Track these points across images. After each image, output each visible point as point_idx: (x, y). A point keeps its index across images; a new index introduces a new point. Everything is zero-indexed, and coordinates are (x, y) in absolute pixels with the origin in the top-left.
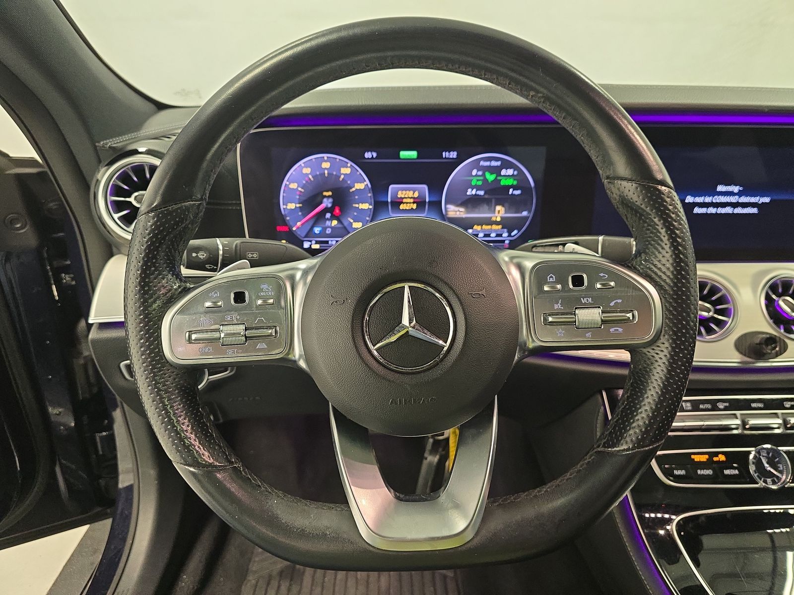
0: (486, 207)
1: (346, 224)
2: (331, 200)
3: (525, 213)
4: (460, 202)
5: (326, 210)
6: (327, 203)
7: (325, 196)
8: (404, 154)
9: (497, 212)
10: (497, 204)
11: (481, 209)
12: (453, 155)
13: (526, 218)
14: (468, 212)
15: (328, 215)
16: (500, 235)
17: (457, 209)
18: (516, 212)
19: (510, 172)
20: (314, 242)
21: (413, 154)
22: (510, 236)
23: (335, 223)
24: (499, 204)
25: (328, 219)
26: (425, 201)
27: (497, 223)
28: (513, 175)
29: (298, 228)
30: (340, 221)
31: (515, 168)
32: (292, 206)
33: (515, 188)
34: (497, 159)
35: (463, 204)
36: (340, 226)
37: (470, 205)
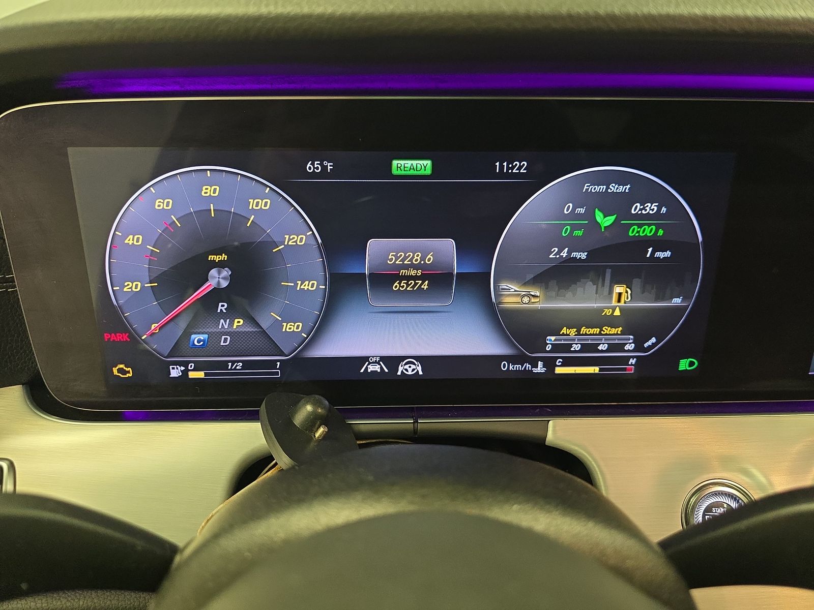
0: (590, 287)
1: (265, 325)
2: (226, 272)
3: (677, 301)
4: (530, 276)
5: (217, 295)
6: (218, 278)
7: (214, 264)
8: (402, 166)
9: (615, 297)
10: (616, 281)
11: (580, 290)
12: (520, 166)
13: (679, 310)
14: (548, 299)
15: (222, 307)
16: (620, 347)
17: (523, 290)
18: (657, 299)
19: (651, 208)
20: (191, 366)
21: (423, 166)
22: (639, 347)
23: (238, 323)
24: (619, 283)
25: (222, 315)
26: (452, 274)
27: (611, 322)
28: (658, 214)
29: (152, 334)
30: (251, 319)
31: (663, 198)
32: (133, 287)
33: (658, 244)
34: (621, 179)
35: (539, 280)
36: (250, 329)
37: (553, 283)
